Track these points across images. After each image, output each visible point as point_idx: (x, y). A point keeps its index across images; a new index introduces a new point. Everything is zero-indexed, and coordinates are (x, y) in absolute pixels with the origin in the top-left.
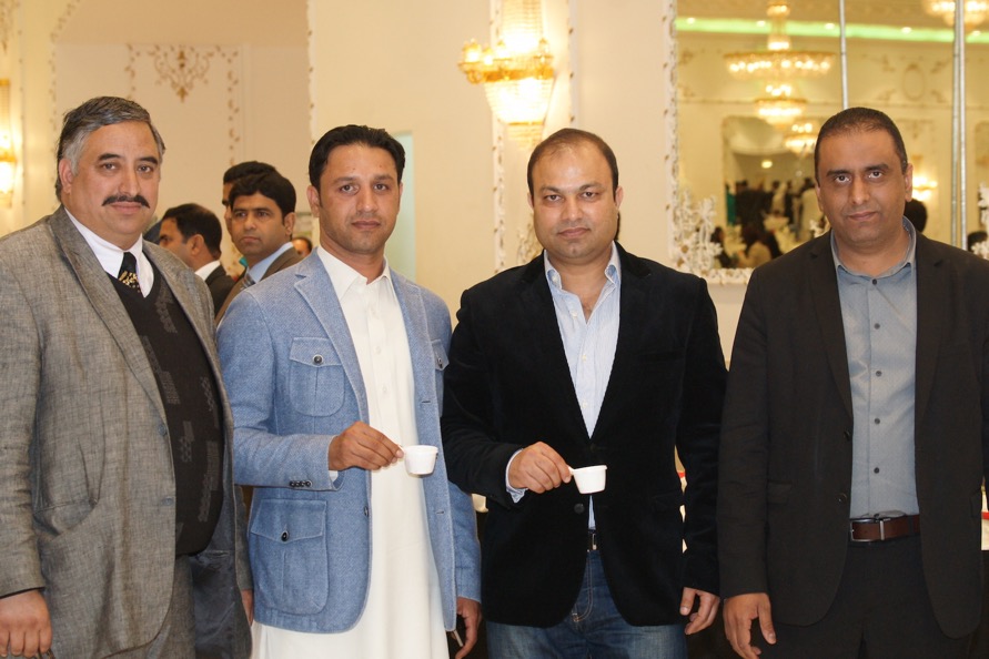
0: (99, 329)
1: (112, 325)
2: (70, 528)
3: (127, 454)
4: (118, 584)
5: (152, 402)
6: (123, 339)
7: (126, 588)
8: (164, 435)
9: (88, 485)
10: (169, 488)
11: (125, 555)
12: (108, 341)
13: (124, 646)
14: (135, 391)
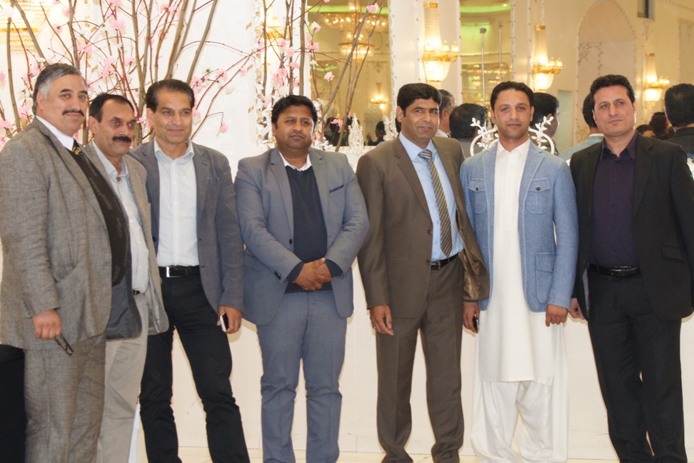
0: (71, 179)
1: (76, 176)
2: (63, 278)
3: (88, 241)
4: (88, 305)
5: (98, 215)
6: (83, 183)
7: (92, 306)
8: (105, 231)
9: (71, 256)
10: (109, 256)
11: (91, 291)
12: (75, 185)
13: (93, 334)
14: (89, 210)
